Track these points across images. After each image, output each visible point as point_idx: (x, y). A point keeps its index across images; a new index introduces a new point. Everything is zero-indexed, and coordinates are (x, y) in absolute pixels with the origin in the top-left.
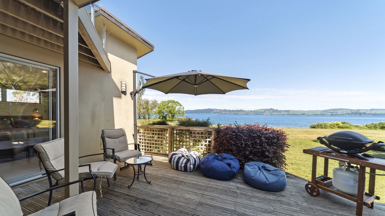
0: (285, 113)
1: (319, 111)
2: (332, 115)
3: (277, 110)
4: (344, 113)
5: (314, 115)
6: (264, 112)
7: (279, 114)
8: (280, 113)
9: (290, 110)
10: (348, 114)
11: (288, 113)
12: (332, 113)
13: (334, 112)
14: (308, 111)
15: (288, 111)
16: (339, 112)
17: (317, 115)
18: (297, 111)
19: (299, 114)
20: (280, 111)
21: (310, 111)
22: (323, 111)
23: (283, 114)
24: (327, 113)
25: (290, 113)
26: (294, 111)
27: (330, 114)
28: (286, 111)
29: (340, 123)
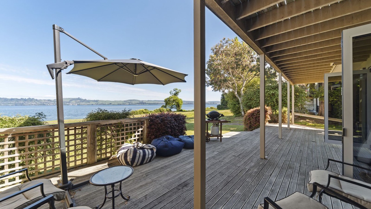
0: (94, 103)
1: (121, 101)
2: (129, 104)
3: (85, 99)
4: (136, 103)
5: (118, 104)
6: (69, 102)
7: (88, 105)
8: (88, 103)
9: (99, 100)
10: (138, 103)
11: (97, 103)
12: (129, 102)
13: (130, 102)
14: (113, 101)
15: (97, 101)
16: (133, 102)
17: (120, 104)
18: (105, 101)
19: (107, 104)
20: (89, 101)
21: (115, 101)
22: (124, 101)
23: (92, 104)
24: (126, 103)
25: (99, 103)
26: (102, 101)
27: (128, 104)
28: (94, 101)
29: (144, 110)
